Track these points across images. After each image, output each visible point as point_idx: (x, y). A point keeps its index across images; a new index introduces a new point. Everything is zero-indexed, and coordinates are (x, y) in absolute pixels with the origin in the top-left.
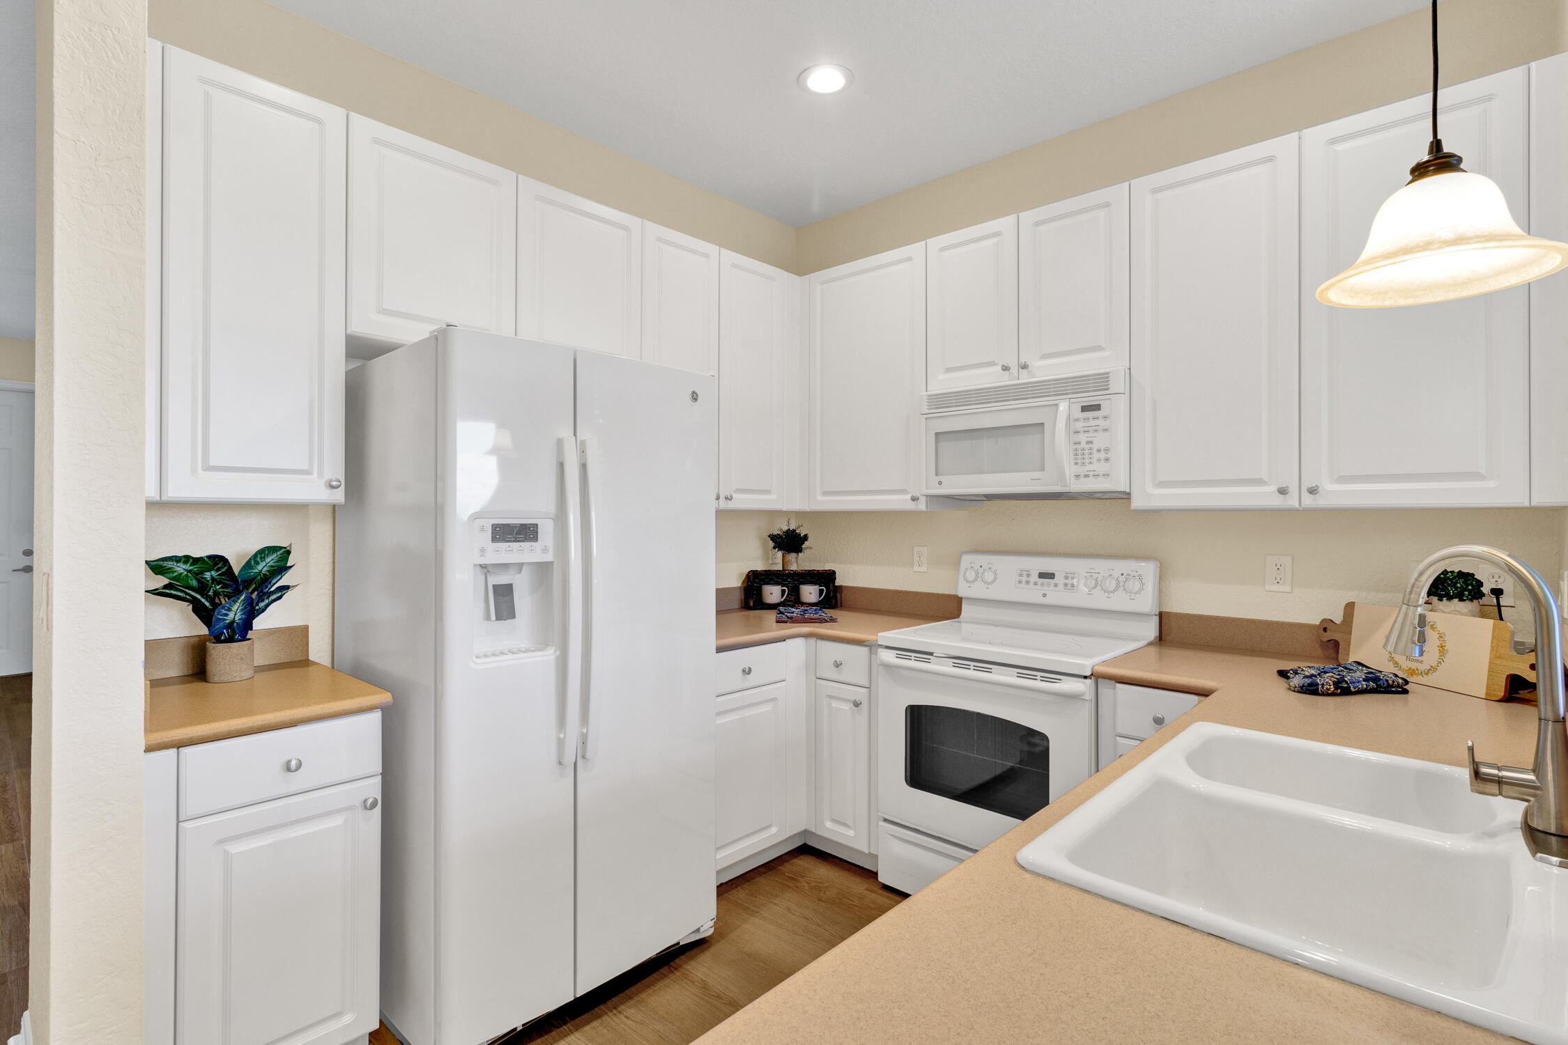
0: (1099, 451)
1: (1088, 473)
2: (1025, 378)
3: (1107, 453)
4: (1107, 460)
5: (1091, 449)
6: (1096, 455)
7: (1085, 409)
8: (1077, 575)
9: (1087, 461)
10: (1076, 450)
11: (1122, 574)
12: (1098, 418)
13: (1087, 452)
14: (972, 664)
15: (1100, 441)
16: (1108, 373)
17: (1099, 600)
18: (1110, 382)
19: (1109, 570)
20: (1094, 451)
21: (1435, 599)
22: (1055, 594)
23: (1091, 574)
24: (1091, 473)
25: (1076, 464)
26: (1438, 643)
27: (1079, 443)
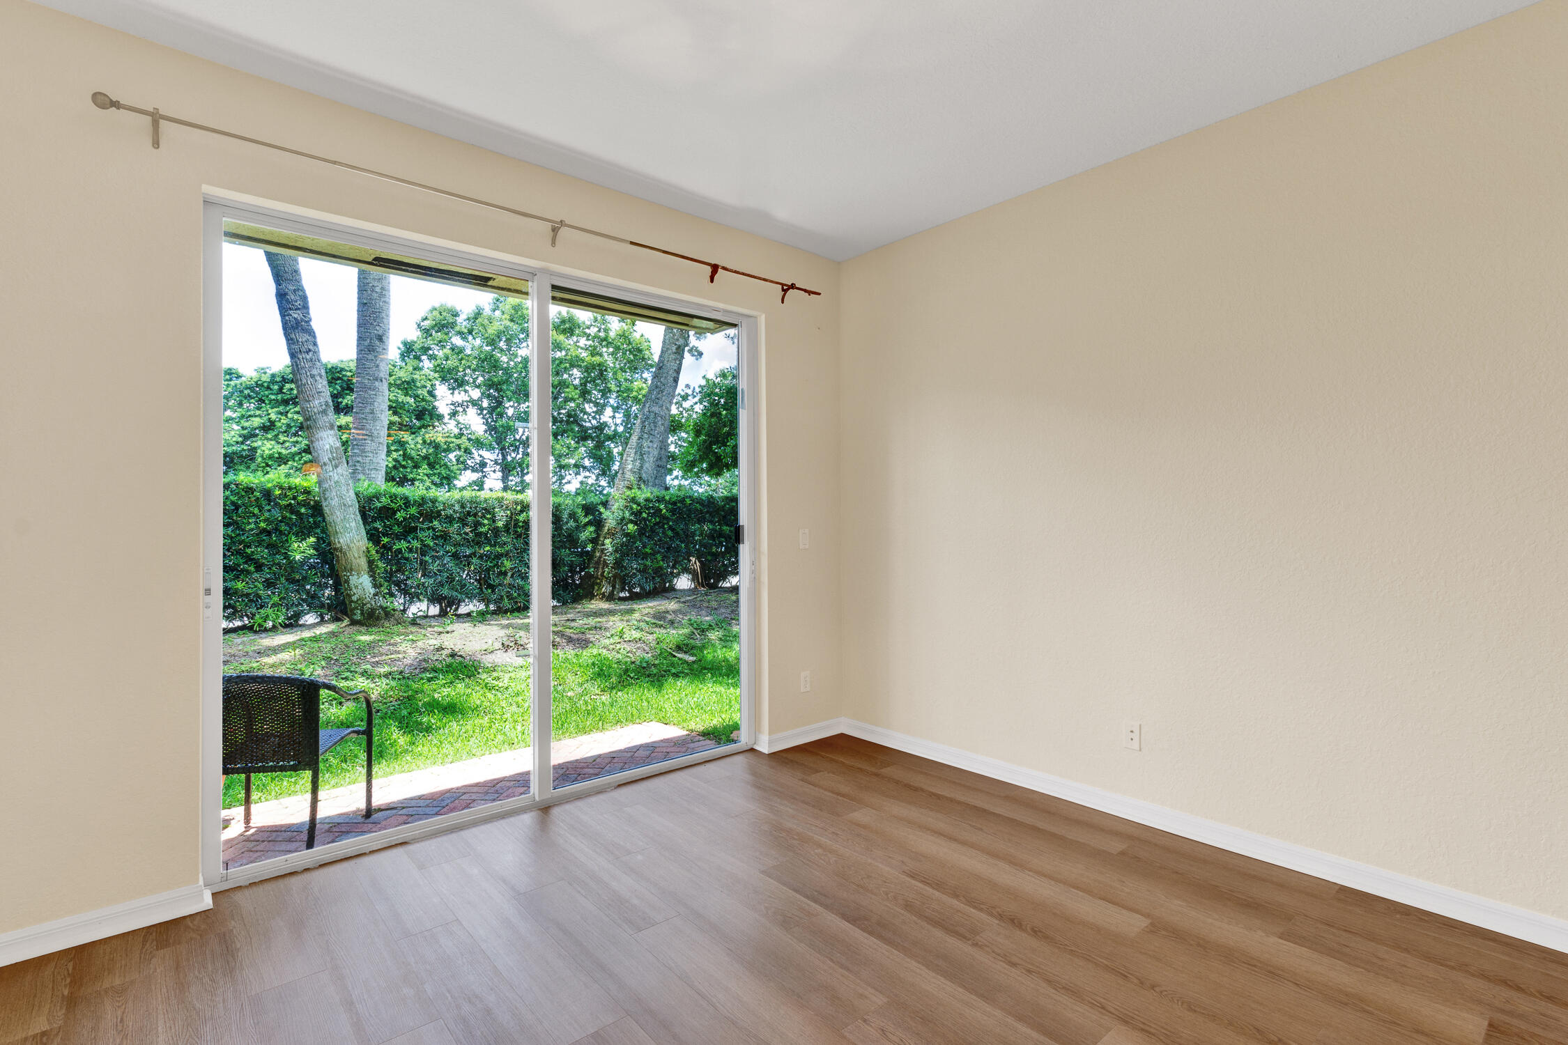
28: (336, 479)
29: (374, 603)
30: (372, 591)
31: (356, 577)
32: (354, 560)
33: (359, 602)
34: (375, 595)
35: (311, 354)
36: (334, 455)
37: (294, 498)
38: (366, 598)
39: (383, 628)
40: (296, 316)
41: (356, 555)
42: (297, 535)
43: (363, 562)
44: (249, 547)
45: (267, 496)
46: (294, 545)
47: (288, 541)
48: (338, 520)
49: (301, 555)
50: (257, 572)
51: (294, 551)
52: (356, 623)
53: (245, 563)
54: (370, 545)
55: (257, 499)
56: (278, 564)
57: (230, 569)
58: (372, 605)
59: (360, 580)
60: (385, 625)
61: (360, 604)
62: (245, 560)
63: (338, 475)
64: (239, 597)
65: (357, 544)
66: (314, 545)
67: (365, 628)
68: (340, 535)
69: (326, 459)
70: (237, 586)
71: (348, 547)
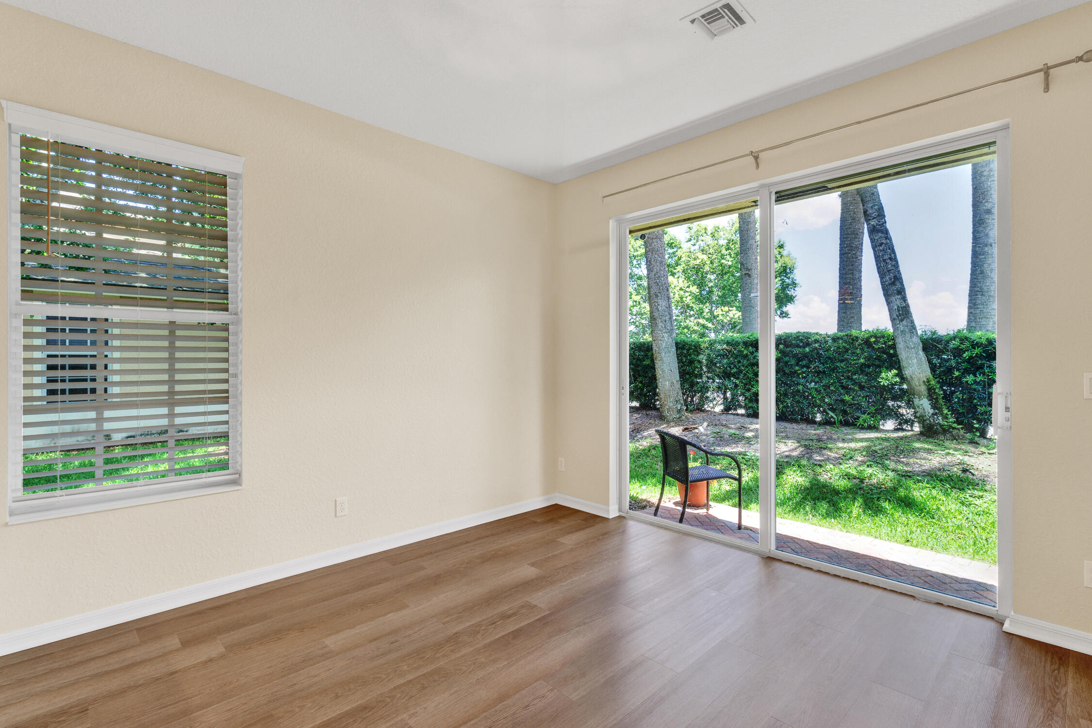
28: (903, 329)
29: (932, 420)
30: (932, 411)
31: (918, 399)
32: (916, 388)
33: (921, 418)
34: (934, 415)
35: (883, 246)
36: (901, 312)
37: (885, 343)
38: (925, 416)
39: (937, 440)
40: (873, 223)
41: (917, 384)
42: (887, 368)
43: (923, 389)
44: (855, 374)
45: (867, 342)
46: (883, 375)
47: (881, 372)
48: (904, 358)
49: (888, 382)
50: (860, 391)
51: (883, 378)
52: (922, 433)
53: (852, 385)
54: (931, 377)
55: (861, 344)
56: (875, 386)
57: (843, 387)
58: (931, 422)
59: (921, 402)
60: (941, 438)
61: (921, 420)
62: (852, 383)
63: (903, 326)
64: (849, 405)
65: (918, 375)
66: (897, 375)
67: (925, 438)
68: (905, 369)
69: (895, 316)
70: (847, 398)
71: (911, 377)
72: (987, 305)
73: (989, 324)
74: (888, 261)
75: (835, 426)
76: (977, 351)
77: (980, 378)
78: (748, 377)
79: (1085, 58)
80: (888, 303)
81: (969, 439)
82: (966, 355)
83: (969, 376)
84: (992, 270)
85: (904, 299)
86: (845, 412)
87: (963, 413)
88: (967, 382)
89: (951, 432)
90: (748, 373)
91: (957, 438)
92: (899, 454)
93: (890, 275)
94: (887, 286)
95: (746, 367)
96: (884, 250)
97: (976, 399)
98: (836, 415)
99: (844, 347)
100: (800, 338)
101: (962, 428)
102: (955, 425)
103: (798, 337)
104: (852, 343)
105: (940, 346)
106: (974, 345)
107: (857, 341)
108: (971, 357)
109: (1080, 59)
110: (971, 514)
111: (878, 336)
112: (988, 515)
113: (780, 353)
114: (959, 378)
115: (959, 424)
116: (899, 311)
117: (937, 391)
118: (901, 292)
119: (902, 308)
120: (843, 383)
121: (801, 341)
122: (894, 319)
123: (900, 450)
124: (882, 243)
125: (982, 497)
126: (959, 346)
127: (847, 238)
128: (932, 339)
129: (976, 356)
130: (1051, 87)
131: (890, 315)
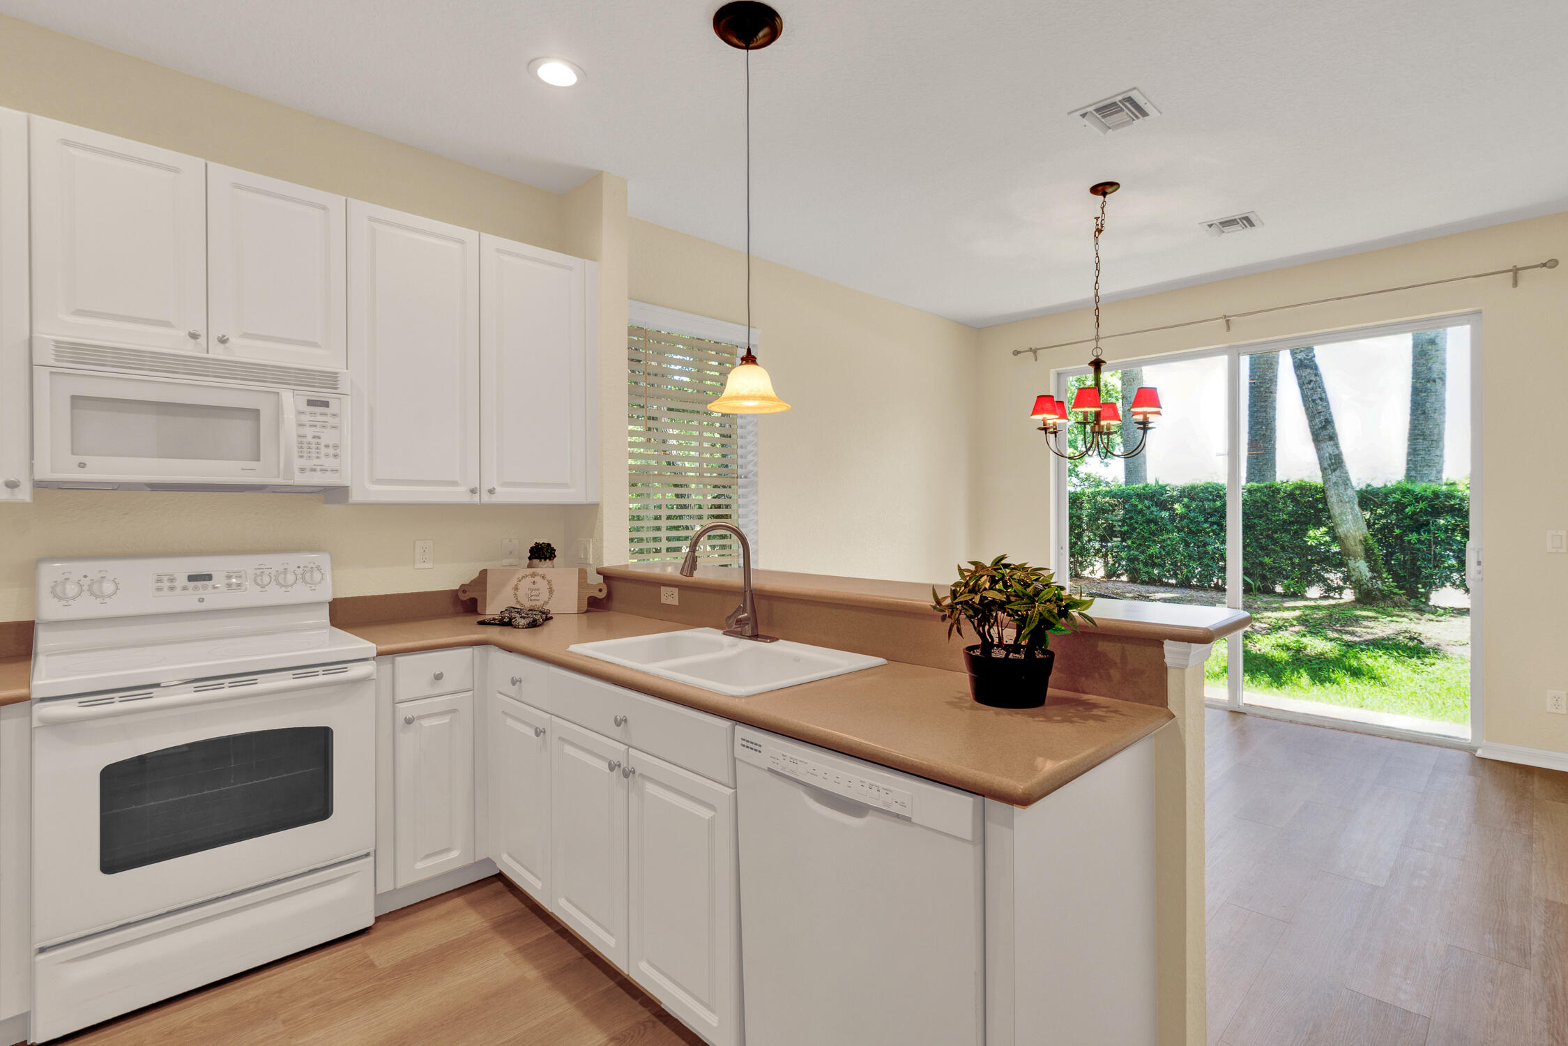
0: (327, 446)
1: (315, 467)
2: (218, 352)
3: (336, 450)
4: (336, 456)
5: (318, 444)
6: (323, 451)
7: (311, 403)
8: (243, 572)
9: (314, 455)
10: (301, 443)
11: (299, 567)
12: (326, 415)
13: (314, 446)
14: (226, 681)
15: (328, 437)
16: (336, 373)
17: (275, 595)
18: (338, 379)
19: (283, 564)
20: (322, 446)
21: (536, 561)
22: (214, 597)
23: (262, 570)
24: (319, 468)
25: (301, 457)
26: (548, 587)
27: (305, 436)
28: (1334, 480)
29: (1370, 585)
30: (1369, 575)
31: (1353, 561)
32: (1351, 548)
33: (1357, 582)
34: (1371, 578)
35: (1312, 383)
36: (1333, 461)
37: (1312, 496)
38: (1362, 580)
40: (1300, 357)
41: (1353, 543)
42: (1316, 525)
43: (1359, 549)
44: (1276, 533)
45: (1291, 495)
46: (1311, 533)
47: (1307, 530)
48: (1337, 514)
49: (1316, 541)
50: (1283, 551)
51: (1310, 537)
52: (1358, 601)
53: (1272, 545)
54: (1369, 536)
55: (1283, 498)
56: (1300, 547)
57: (1262, 548)
58: (1368, 586)
59: (1357, 564)
60: (1380, 605)
61: (1358, 586)
62: (1273, 543)
63: (1336, 477)
64: (1269, 569)
65: (1354, 534)
66: (1326, 533)
67: (1362, 605)
68: (1338, 527)
69: (1326, 465)
70: (1267, 560)
71: (1346, 536)
72: (1429, 451)
73: (1431, 473)
74: (1318, 401)
75: (1251, 593)
76: (1422, 505)
77: (1424, 536)
78: (1143, 536)
79: (1548, 265)
80: (1318, 449)
81: (1413, 606)
82: (1409, 510)
83: (1412, 534)
84: (1436, 410)
85: (1337, 446)
86: (1264, 578)
87: (1405, 576)
88: (1409, 542)
89: (1392, 598)
90: (1144, 532)
91: (1399, 604)
92: (1334, 623)
93: (1320, 418)
94: (1317, 430)
95: (1141, 524)
96: (1313, 389)
97: (1420, 560)
98: (1253, 581)
99: (1263, 501)
100: (1209, 489)
101: (1404, 594)
102: (1396, 590)
103: (1207, 488)
104: (1273, 496)
105: (1376, 500)
106: (1418, 499)
107: (1279, 493)
108: (1414, 513)
109: (1544, 265)
110: (1424, 682)
111: (1303, 488)
112: (1442, 682)
113: (1184, 507)
114: (1400, 537)
115: (1400, 589)
116: (1330, 459)
117: (1376, 551)
118: (1333, 438)
119: (1335, 456)
120: (1261, 543)
121: (1211, 493)
122: (1325, 469)
123: (1335, 618)
124: (1311, 381)
125: (1434, 664)
126: (1400, 500)
127: (1259, 368)
128: (1366, 491)
129: (1421, 511)
130: (1520, 283)
131: (1320, 463)
